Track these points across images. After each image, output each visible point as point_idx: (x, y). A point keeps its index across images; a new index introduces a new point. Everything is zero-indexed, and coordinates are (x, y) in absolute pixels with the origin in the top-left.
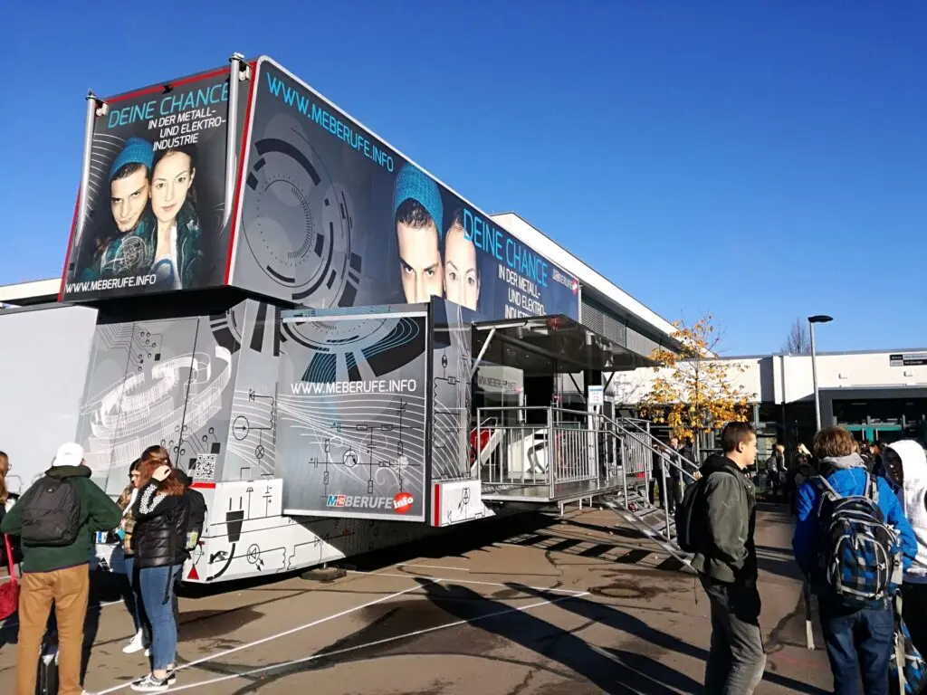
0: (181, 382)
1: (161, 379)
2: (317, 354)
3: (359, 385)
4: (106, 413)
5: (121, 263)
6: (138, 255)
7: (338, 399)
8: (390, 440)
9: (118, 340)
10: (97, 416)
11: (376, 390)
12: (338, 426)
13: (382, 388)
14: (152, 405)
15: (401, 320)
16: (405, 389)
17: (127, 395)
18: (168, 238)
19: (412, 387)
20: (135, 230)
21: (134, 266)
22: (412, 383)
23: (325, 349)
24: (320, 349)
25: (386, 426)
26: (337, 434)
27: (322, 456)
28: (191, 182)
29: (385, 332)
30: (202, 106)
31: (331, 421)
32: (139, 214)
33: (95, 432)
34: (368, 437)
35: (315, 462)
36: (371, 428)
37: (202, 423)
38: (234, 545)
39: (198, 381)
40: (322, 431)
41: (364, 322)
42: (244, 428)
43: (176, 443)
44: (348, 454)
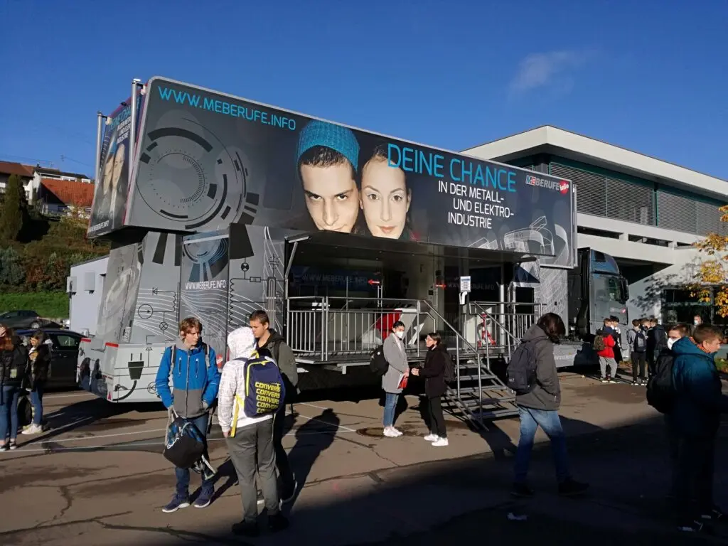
1: (122, 282)
2: (194, 264)
3: (206, 284)
7: (200, 293)
12: (200, 311)
13: (214, 286)
15: (221, 240)
19: (224, 285)
22: (224, 283)
23: (197, 261)
24: (195, 260)
25: (215, 310)
34: (209, 318)
37: (129, 309)
38: (135, 382)
39: (131, 283)
42: (148, 312)
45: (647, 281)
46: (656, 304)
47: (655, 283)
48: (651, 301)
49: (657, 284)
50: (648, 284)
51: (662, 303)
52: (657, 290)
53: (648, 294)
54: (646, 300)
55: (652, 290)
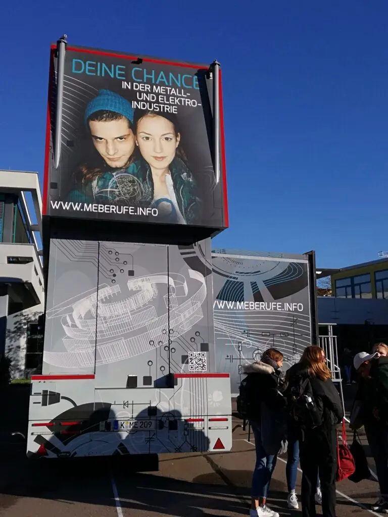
0: (160, 295)
1: (138, 291)
2: (228, 280)
3: (262, 305)
4: (80, 317)
5: (117, 193)
6: (134, 189)
7: (246, 313)
8: (287, 343)
9: (81, 254)
10: (68, 319)
11: (275, 309)
12: (247, 333)
13: (279, 308)
14: (133, 312)
15: (290, 264)
16: (296, 309)
17: (103, 302)
18: (164, 182)
19: (300, 308)
20: (127, 168)
21: (131, 199)
22: (300, 306)
23: (234, 278)
24: (231, 277)
25: (284, 333)
26: (247, 338)
27: (236, 355)
28: (178, 143)
29: (278, 271)
30: (174, 86)
31: (242, 329)
32: (128, 156)
33: (68, 334)
34: (271, 341)
35: (231, 359)
36: (273, 334)
37: (187, 328)
39: (176, 295)
40: (235, 336)
41: (264, 262)
43: (166, 343)
44: (256, 352)
45: (16, 316)
46: (23, 336)
47: (23, 318)
48: (19, 334)
49: (25, 319)
50: (17, 319)
51: (28, 335)
52: (25, 324)
53: (16, 327)
54: (14, 332)
55: (20, 324)
